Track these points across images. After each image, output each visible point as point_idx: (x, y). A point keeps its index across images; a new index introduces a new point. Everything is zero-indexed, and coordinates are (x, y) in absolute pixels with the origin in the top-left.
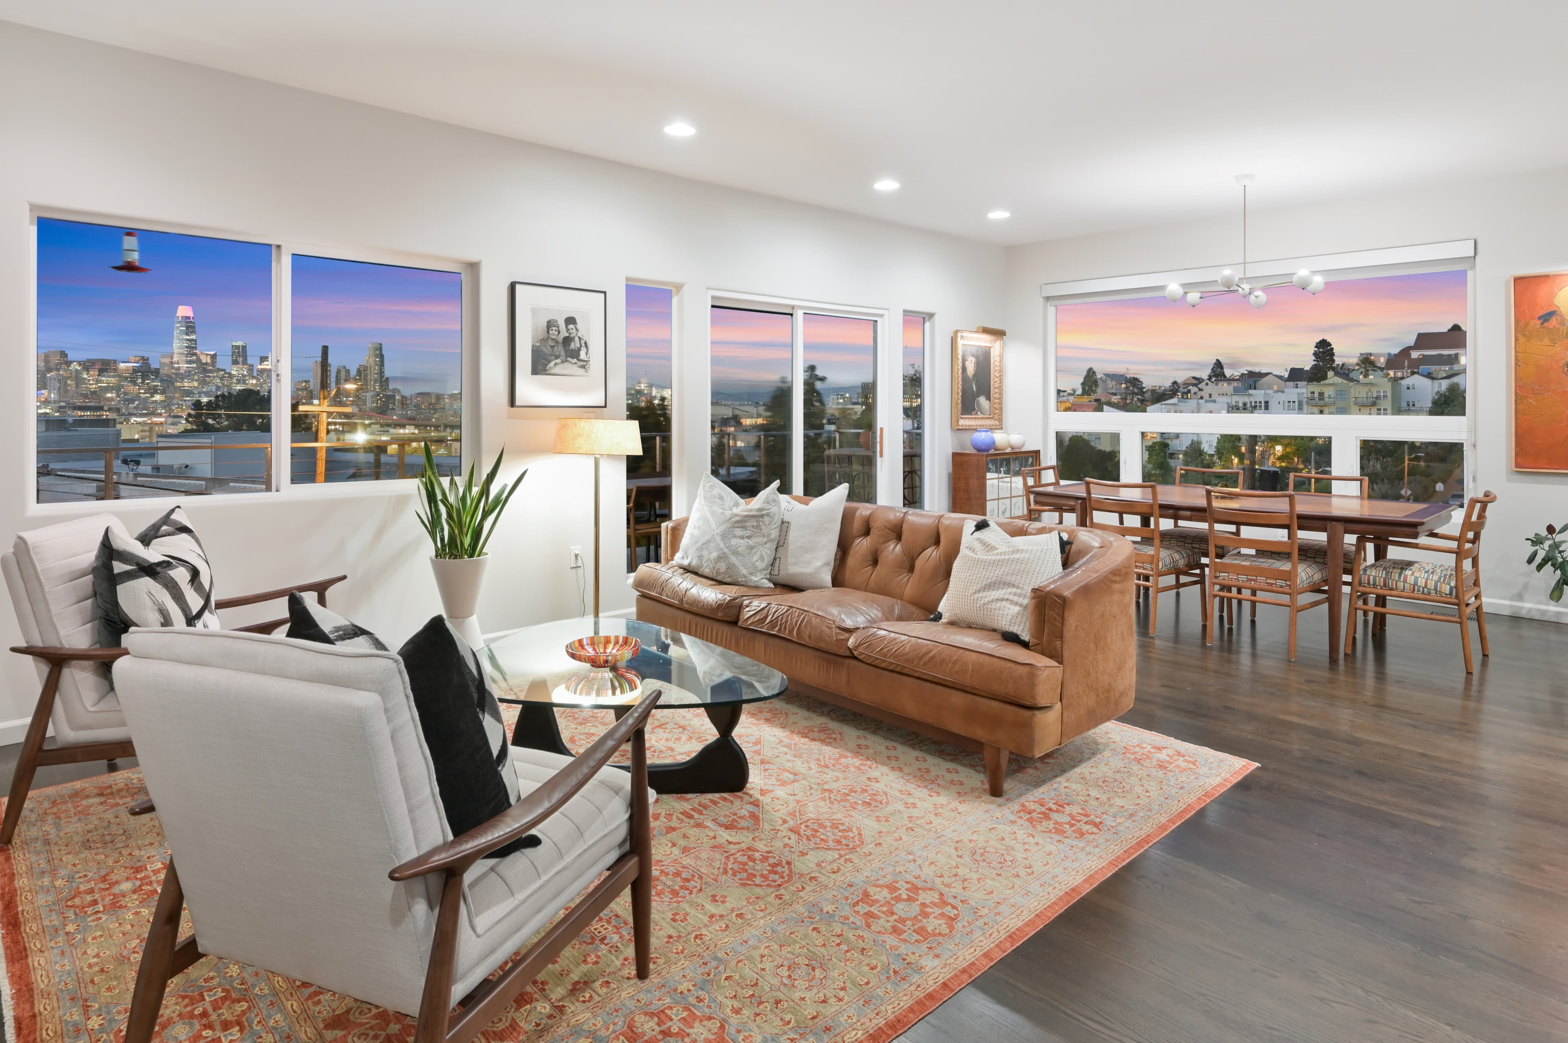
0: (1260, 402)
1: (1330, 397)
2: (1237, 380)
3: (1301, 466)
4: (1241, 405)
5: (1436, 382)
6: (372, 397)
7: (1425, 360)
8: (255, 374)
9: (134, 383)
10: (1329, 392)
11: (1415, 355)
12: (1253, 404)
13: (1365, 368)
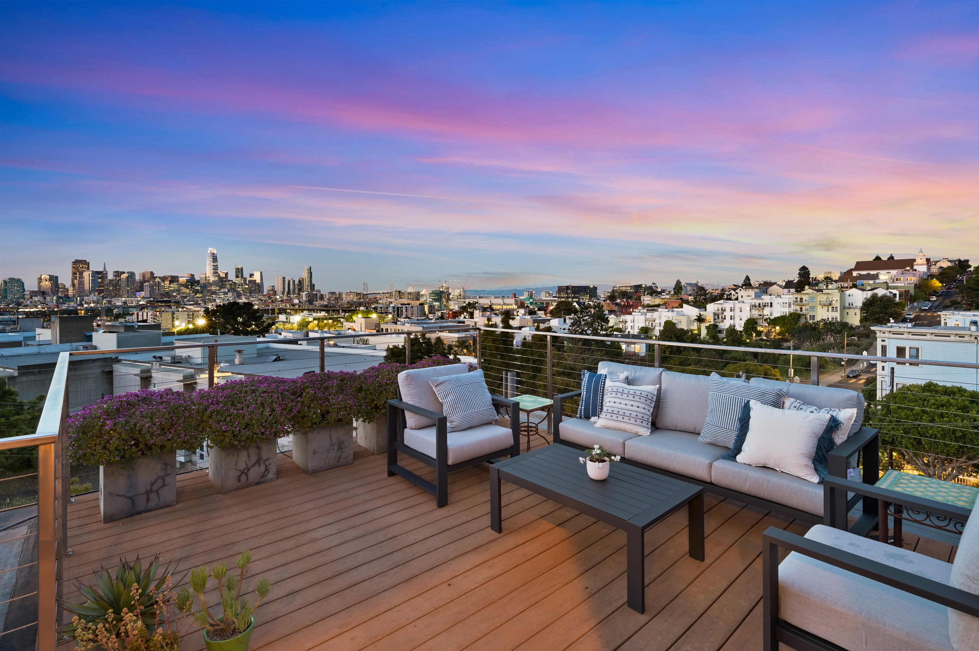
0: (768, 303)
1: (806, 301)
2: (756, 288)
3: (790, 338)
4: (757, 304)
5: (865, 292)
6: (306, 294)
7: (861, 277)
8: (247, 283)
9: (188, 288)
10: (805, 298)
11: (855, 274)
12: (764, 304)
13: (827, 282)
